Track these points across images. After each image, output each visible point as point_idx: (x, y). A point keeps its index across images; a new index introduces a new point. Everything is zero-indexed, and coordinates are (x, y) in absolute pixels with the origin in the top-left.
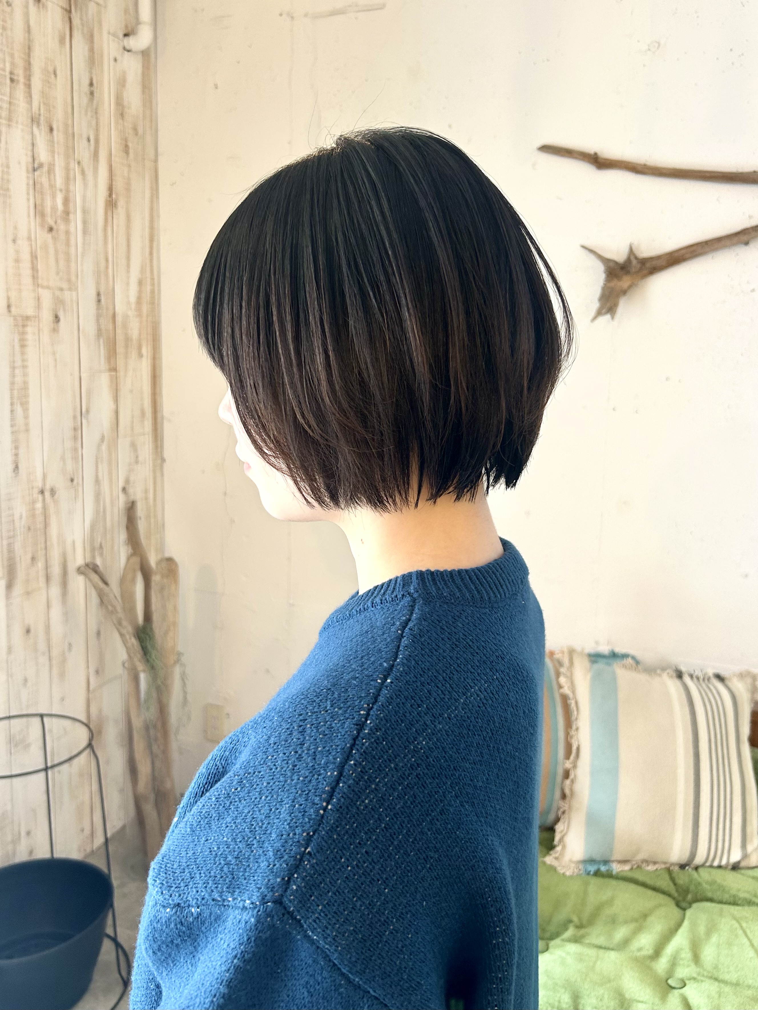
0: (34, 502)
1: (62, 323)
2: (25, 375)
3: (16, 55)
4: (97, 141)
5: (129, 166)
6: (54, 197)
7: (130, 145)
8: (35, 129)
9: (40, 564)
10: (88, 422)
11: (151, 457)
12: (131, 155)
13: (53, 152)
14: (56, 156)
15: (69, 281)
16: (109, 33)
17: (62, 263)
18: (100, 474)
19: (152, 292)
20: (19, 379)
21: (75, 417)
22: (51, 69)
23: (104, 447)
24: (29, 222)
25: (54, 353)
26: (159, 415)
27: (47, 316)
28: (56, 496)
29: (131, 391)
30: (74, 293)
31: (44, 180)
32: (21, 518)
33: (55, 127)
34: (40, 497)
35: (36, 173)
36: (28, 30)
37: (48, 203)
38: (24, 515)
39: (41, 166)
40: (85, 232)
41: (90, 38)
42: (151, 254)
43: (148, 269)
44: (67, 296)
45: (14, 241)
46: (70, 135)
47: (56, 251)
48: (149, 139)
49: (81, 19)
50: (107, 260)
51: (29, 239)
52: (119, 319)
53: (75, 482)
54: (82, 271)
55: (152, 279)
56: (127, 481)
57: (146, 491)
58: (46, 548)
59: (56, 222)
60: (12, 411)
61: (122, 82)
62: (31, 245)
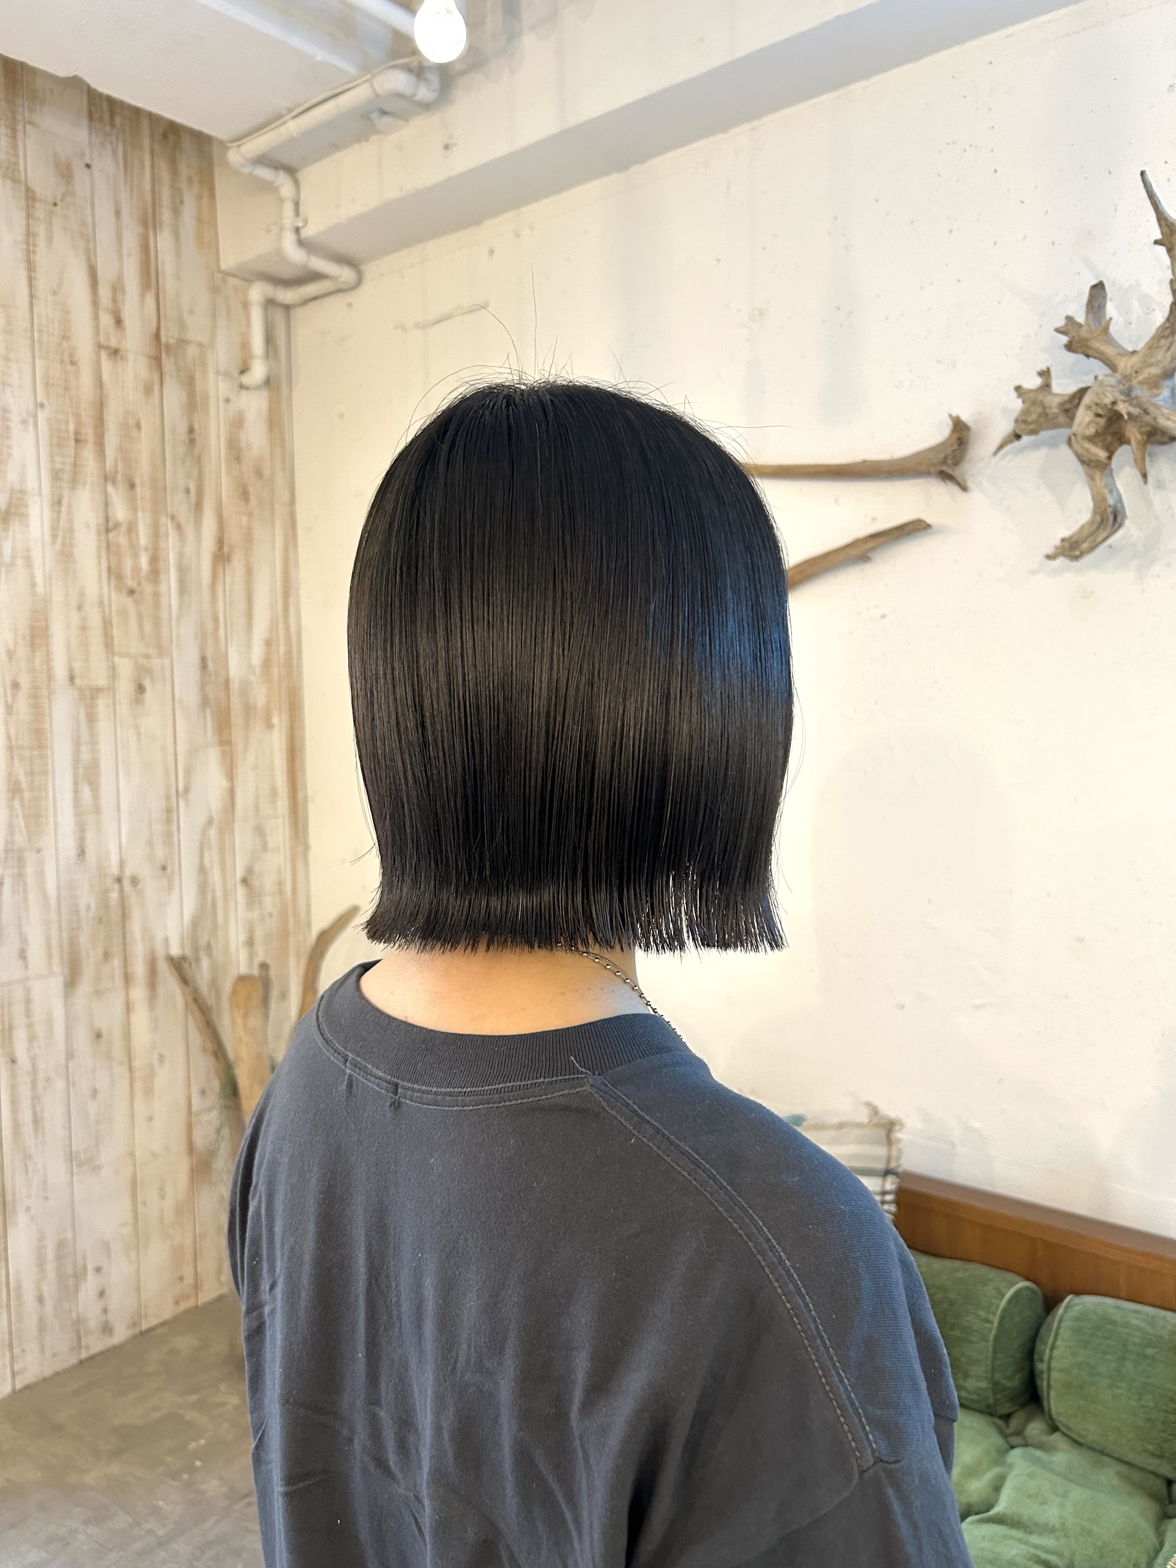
0: (107, 891)
1: (149, 694)
2: (94, 751)
3: (83, 414)
4: (200, 492)
5: (250, 514)
6: (136, 556)
7: (251, 489)
8: (110, 489)
9: (117, 962)
10: (187, 803)
11: (288, 844)
12: (253, 501)
13: (135, 510)
14: (140, 513)
15: (159, 647)
16: (218, 373)
17: (148, 628)
18: (207, 863)
19: (289, 653)
20: (85, 756)
21: (168, 798)
22: (131, 421)
23: (213, 832)
24: (101, 588)
25: (137, 727)
26: (300, 794)
27: (125, 686)
28: (139, 887)
29: (255, 767)
30: (167, 661)
31: (123, 540)
32: (88, 908)
33: (137, 481)
34: (116, 886)
35: (111, 535)
36: (100, 384)
37: (128, 565)
38: (93, 905)
39: (117, 525)
40: (183, 590)
41: (190, 383)
42: (286, 609)
43: (281, 626)
44: (156, 663)
45: (80, 608)
46: (158, 488)
47: (140, 616)
48: (280, 481)
49: (176, 364)
50: (216, 620)
51: (101, 604)
52: (235, 686)
53: (169, 870)
54: (178, 635)
55: (288, 638)
56: (250, 871)
57: (280, 884)
58: (125, 944)
59: (139, 584)
60: (76, 791)
61: (238, 423)
62: (104, 612)
